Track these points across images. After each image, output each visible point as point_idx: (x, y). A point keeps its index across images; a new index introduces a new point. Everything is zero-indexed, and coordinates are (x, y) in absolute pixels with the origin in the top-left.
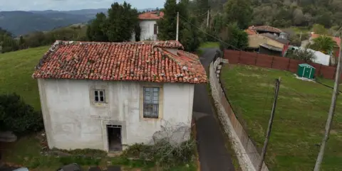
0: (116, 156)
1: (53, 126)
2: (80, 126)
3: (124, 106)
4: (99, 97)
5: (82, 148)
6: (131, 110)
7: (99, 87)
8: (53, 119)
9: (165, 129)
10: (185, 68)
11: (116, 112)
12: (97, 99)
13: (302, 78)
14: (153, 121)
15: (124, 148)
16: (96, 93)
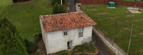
0: (71, 51)
1: (49, 46)
2: (59, 44)
3: (73, 35)
4: (65, 34)
5: (59, 51)
6: (75, 36)
7: (65, 31)
8: (49, 44)
9: (85, 39)
10: (89, 21)
11: (70, 37)
12: (65, 35)
13: (111, 8)
14: (81, 37)
15: (72, 48)
16: (65, 33)
